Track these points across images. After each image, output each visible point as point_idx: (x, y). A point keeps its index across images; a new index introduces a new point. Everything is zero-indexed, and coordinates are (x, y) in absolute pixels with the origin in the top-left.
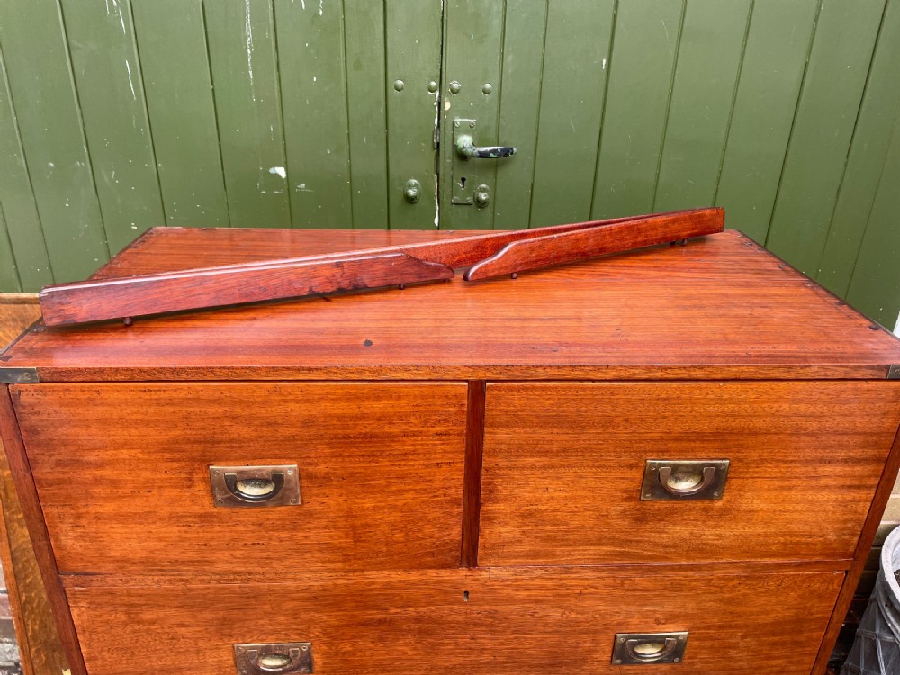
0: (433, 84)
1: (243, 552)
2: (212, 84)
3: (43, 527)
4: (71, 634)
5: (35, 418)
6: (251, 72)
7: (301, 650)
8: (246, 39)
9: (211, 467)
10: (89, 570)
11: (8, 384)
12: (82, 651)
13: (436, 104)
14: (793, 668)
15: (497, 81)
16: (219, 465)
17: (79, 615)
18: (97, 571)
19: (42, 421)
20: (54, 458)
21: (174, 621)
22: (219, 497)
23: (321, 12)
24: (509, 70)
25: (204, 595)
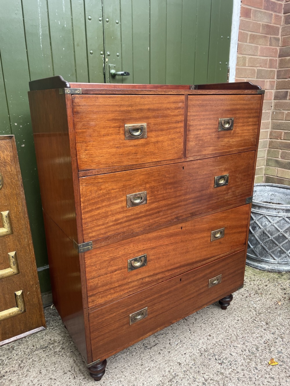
0: (102, 52)
1: (131, 157)
2: (27, 49)
3: (76, 152)
4: (79, 199)
5: (78, 108)
6: (41, 45)
7: (144, 194)
8: (39, 33)
9: (125, 125)
10: (88, 168)
11: (72, 94)
12: (81, 205)
13: (103, 59)
14: (248, 183)
15: (120, 53)
16: (127, 124)
17: (82, 189)
18: (90, 168)
19: (81, 108)
20: (82, 123)
21: (110, 188)
22: (127, 136)
23: (65, 26)
24: (124, 49)
25: (120, 176)
